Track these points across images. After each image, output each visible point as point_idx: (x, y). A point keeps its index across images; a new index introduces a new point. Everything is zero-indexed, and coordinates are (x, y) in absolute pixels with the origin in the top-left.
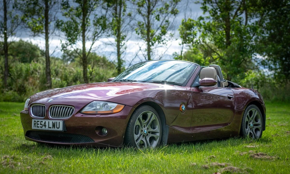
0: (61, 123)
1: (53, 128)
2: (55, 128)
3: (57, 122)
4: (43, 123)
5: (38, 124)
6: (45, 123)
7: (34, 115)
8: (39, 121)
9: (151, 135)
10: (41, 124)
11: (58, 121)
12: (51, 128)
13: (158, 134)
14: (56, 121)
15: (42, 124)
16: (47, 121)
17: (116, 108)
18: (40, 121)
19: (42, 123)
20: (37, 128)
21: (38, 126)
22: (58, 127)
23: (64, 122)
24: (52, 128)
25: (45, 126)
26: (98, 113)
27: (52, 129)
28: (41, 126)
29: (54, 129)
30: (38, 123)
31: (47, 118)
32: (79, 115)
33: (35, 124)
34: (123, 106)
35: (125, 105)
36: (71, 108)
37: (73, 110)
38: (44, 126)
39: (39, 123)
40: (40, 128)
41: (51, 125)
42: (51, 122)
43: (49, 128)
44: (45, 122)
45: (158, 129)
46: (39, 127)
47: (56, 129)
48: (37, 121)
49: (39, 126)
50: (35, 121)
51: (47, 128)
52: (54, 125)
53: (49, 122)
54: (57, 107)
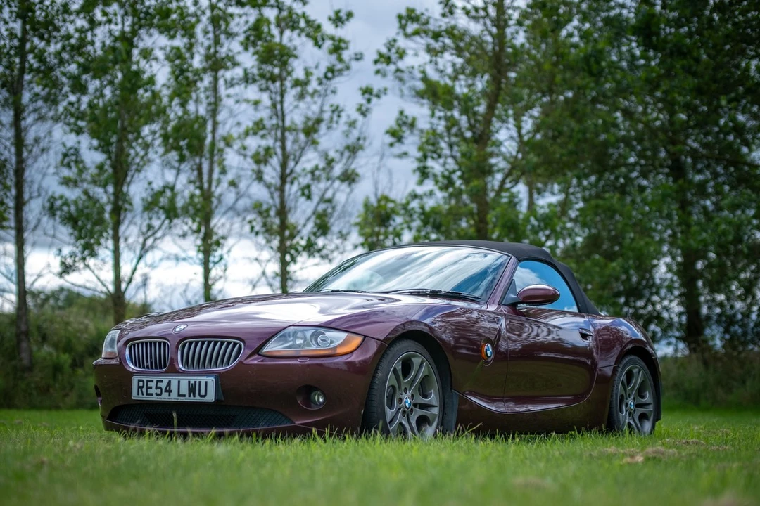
0: (211, 382)
1: (190, 396)
2: (194, 396)
3: (200, 382)
4: (163, 385)
5: (151, 388)
6: (169, 383)
7: (136, 365)
8: (152, 381)
9: (419, 412)
10: (157, 388)
11: (203, 379)
12: (184, 396)
13: (435, 411)
14: (198, 378)
15: (160, 388)
16: (174, 380)
17: (344, 343)
18: (155, 379)
19: (159, 385)
20: (145, 398)
21: (150, 391)
22: (203, 393)
23: (220, 377)
24: (187, 395)
25: (170, 391)
26: (301, 354)
27: (187, 399)
28: (159, 391)
29: (192, 399)
30: (150, 384)
31: (174, 371)
32: (255, 361)
33: (140, 388)
34: (360, 338)
35: (365, 337)
36: (235, 344)
37: (240, 348)
38: (166, 391)
39: (153, 385)
40: (155, 398)
41: (185, 390)
42: (184, 381)
43: (179, 395)
44: (169, 381)
45: (433, 398)
46: (152, 394)
47: (197, 399)
48: (148, 381)
49: (153, 391)
50: (139, 381)
51: (174, 397)
52: (192, 390)
53: (179, 382)
54: (199, 344)
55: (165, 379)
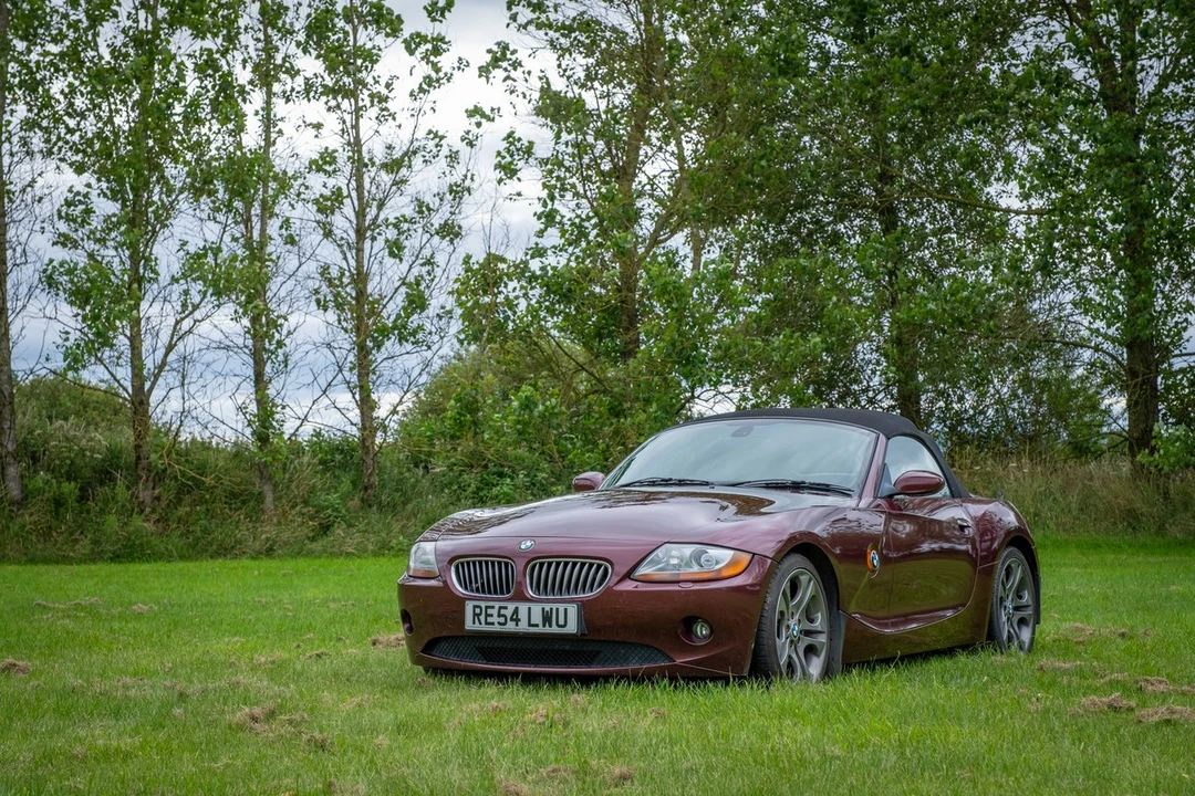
0: (573, 610)
1: (544, 626)
2: (550, 626)
3: (557, 609)
4: (508, 613)
5: (492, 615)
6: (516, 610)
7: (466, 588)
8: (493, 607)
9: (807, 641)
10: (499, 615)
11: (562, 607)
12: (537, 625)
13: (823, 639)
14: (554, 606)
15: (504, 616)
16: (523, 608)
17: (733, 563)
18: (497, 605)
19: (503, 612)
20: (484, 628)
21: (489, 619)
22: (561, 622)
23: (584, 607)
24: (541, 625)
25: (517, 621)
26: (682, 578)
27: (540, 629)
28: (502, 620)
29: (547, 630)
30: (490, 611)
31: (521, 597)
32: (628, 586)
33: (475, 615)
34: (749, 557)
35: (754, 554)
36: (599, 566)
37: (606, 570)
38: (512, 619)
39: (494, 612)
40: (497, 628)
41: (537, 618)
42: (537, 609)
43: (530, 625)
44: (517, 608)
45: (820, 621)
46: (493, 624)
47: (555, 629)
48: (487, 607)
49: (495, 619)
50: (475, 607)
51: (523, 627)
52: (547, 618)
53: (529, 609)
54: (554, 565)
55: (511, 607)
